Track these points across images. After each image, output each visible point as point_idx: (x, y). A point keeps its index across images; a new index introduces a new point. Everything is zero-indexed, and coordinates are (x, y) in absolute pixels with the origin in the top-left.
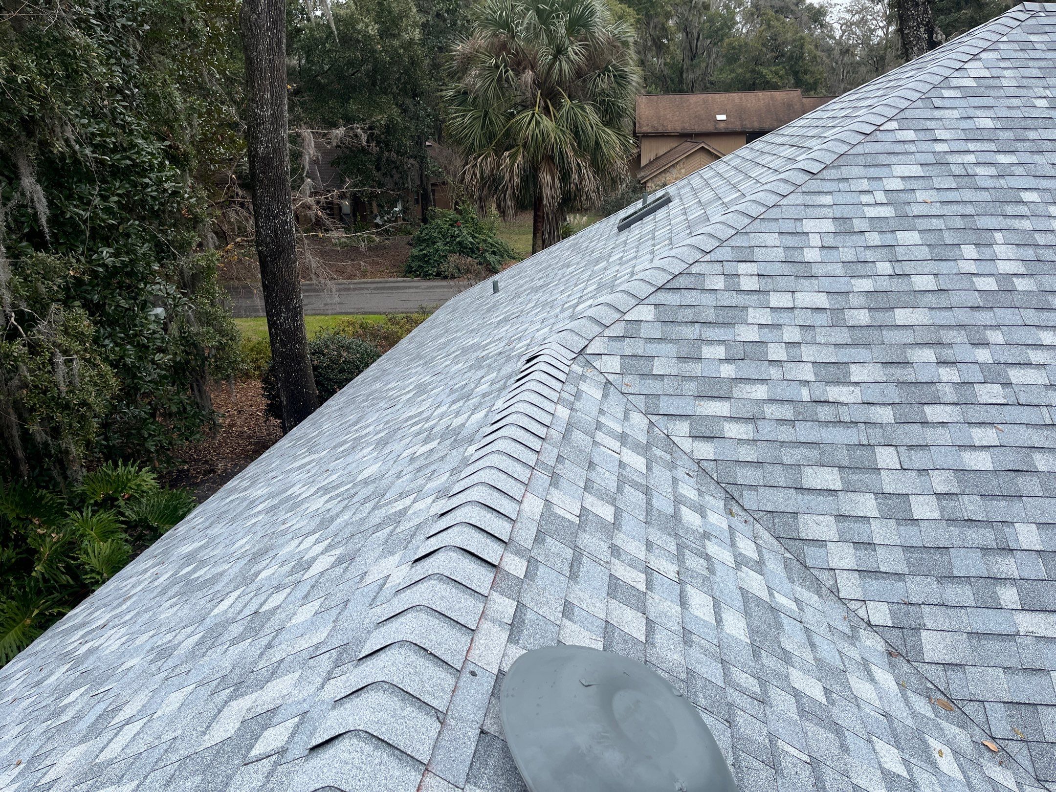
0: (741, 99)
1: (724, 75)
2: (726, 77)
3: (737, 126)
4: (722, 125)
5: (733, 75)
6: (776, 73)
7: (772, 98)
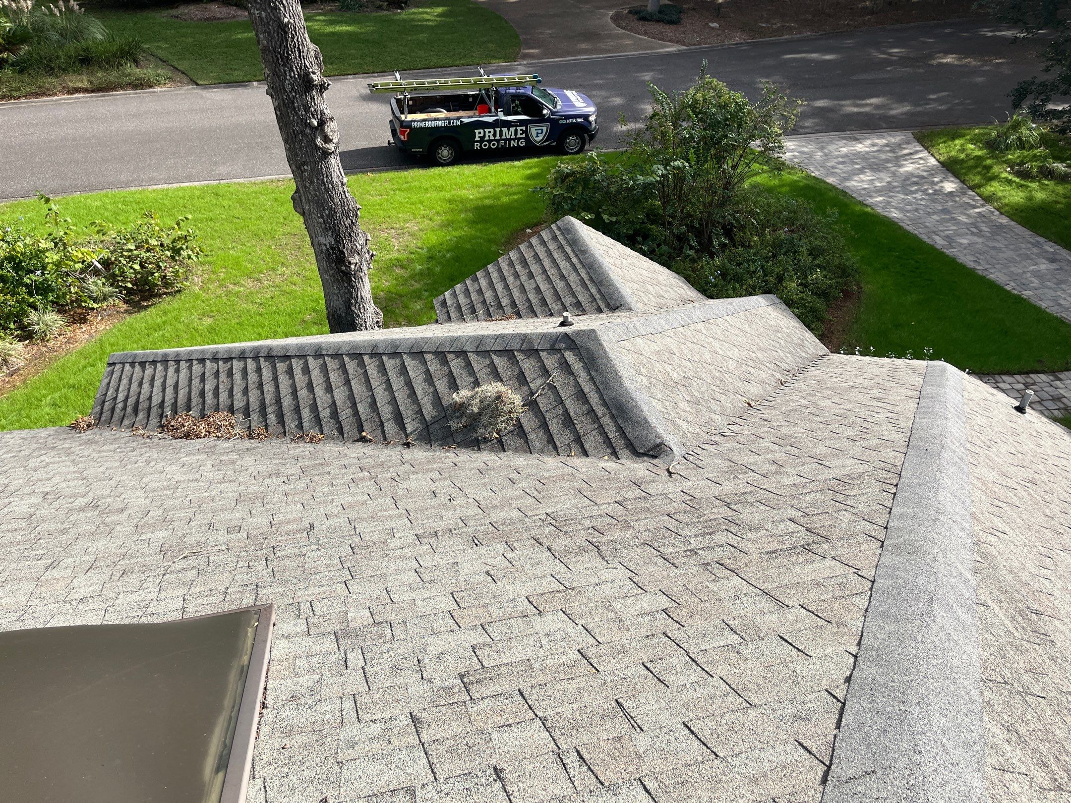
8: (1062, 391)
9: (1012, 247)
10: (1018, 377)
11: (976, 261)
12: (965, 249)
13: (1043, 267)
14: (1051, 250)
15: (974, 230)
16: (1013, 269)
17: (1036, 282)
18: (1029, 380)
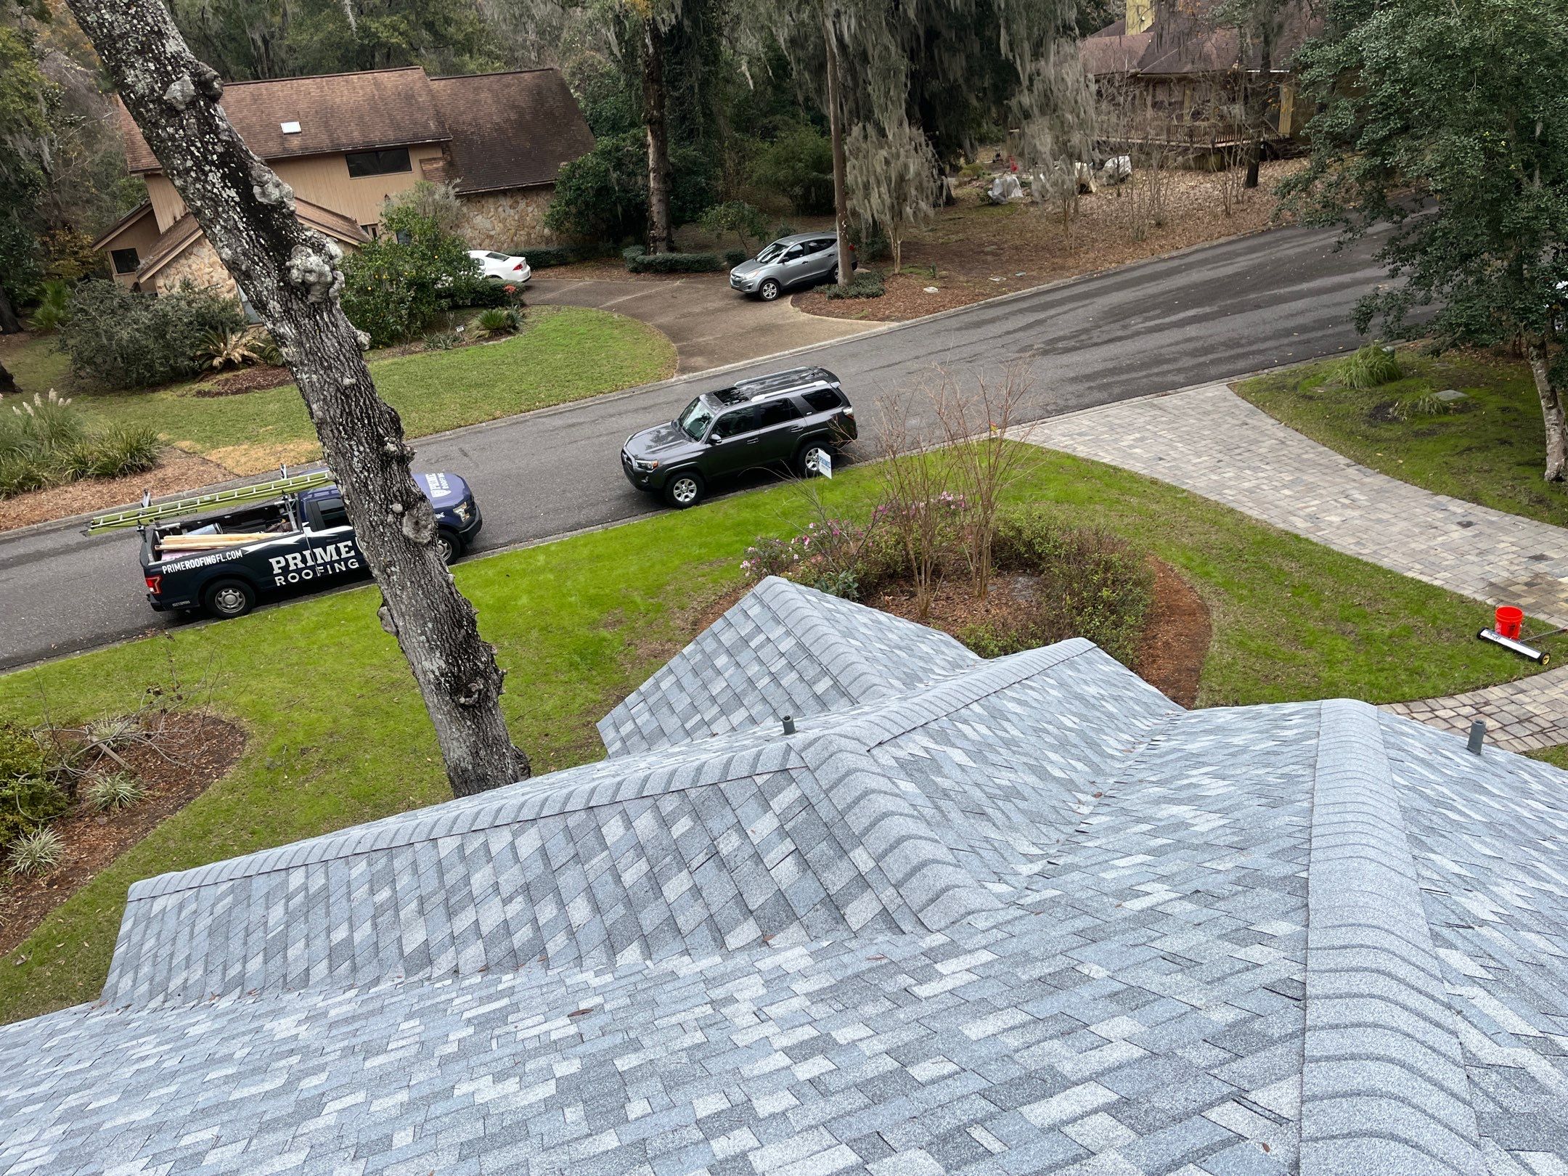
0: (321, 88)
1: (306, 36)
2: (308, 38)
3: (322, 142)
4: (295, 143)
5: (320, 35)
6: (395, 28)
7: (377, 84)
8: (1530, 708)
9: (1404, 515)
10: (1461, 697)
11: (1358, 543)
12: (1338, 528)
13: (1455, 535)
14: (1459, 511)
15: (1347, 501)
16: (1413, 545)
17: (1450, 559)
18: (1478, 699)
